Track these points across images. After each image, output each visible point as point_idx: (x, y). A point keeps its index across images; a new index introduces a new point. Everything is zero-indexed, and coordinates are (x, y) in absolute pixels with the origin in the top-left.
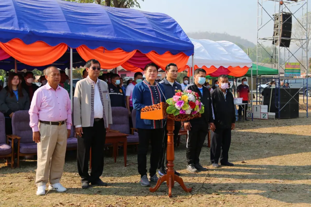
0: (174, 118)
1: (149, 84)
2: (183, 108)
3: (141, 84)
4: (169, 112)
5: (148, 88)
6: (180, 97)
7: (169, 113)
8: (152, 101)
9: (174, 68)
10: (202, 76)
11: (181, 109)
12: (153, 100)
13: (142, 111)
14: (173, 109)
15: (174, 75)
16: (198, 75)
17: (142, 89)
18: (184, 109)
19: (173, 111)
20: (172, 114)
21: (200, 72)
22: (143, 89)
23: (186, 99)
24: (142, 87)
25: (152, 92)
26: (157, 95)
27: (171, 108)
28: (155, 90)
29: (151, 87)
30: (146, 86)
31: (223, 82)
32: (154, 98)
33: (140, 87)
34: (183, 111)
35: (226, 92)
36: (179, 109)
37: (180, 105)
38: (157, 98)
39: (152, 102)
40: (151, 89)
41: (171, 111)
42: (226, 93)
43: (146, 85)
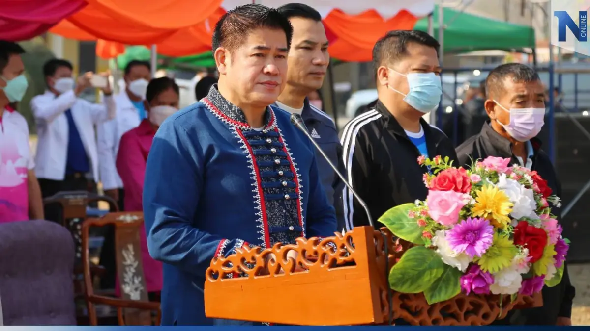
0: (421, 318)
1: (241, 116)
2: (486, 262)
3: (194, 120)
4: (403, 284)
5: (235, 143)
6: (466, 199)
7: (404, 289)
8: (260, 214)
9: (309, 31)
10: (424, 69)
11: (473, 266)
12: (264, 208)
13: (215, 276)
14: (430, 268)
15: (313, 68)
16: (402, 64)
17: (204, 149)
18: (489, 266)
19: (427, 280)
20: (421, 296)
21: (415, 49)
22: (211, 149)
23: (498, 212)
24: (205, 139)
25: (256, 164)
26: (284, 183)
27: (421, 260)
28: (273, 150)
29: (249, 136)
30: (222, 133)
31: (523, 102)
32: (268, 198)
33: (193, 134)
34: (480, 277)
35: (531, 153)
36: (462, 266)
37: (472, 244)
38: (287, 196)
39: (260, 220)
40: (251, 146)
41: (415, 279)
42: (530, 160)
43: (223, 125)
